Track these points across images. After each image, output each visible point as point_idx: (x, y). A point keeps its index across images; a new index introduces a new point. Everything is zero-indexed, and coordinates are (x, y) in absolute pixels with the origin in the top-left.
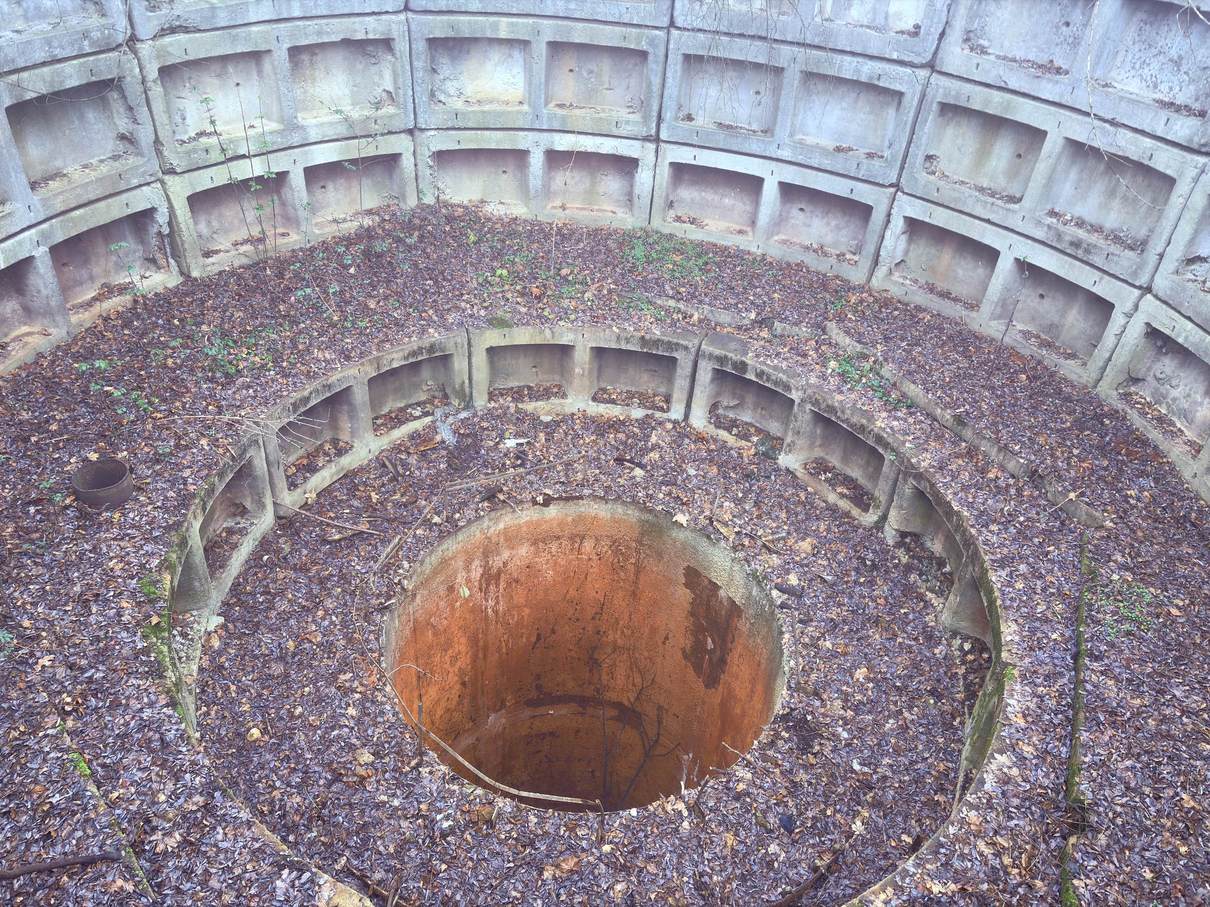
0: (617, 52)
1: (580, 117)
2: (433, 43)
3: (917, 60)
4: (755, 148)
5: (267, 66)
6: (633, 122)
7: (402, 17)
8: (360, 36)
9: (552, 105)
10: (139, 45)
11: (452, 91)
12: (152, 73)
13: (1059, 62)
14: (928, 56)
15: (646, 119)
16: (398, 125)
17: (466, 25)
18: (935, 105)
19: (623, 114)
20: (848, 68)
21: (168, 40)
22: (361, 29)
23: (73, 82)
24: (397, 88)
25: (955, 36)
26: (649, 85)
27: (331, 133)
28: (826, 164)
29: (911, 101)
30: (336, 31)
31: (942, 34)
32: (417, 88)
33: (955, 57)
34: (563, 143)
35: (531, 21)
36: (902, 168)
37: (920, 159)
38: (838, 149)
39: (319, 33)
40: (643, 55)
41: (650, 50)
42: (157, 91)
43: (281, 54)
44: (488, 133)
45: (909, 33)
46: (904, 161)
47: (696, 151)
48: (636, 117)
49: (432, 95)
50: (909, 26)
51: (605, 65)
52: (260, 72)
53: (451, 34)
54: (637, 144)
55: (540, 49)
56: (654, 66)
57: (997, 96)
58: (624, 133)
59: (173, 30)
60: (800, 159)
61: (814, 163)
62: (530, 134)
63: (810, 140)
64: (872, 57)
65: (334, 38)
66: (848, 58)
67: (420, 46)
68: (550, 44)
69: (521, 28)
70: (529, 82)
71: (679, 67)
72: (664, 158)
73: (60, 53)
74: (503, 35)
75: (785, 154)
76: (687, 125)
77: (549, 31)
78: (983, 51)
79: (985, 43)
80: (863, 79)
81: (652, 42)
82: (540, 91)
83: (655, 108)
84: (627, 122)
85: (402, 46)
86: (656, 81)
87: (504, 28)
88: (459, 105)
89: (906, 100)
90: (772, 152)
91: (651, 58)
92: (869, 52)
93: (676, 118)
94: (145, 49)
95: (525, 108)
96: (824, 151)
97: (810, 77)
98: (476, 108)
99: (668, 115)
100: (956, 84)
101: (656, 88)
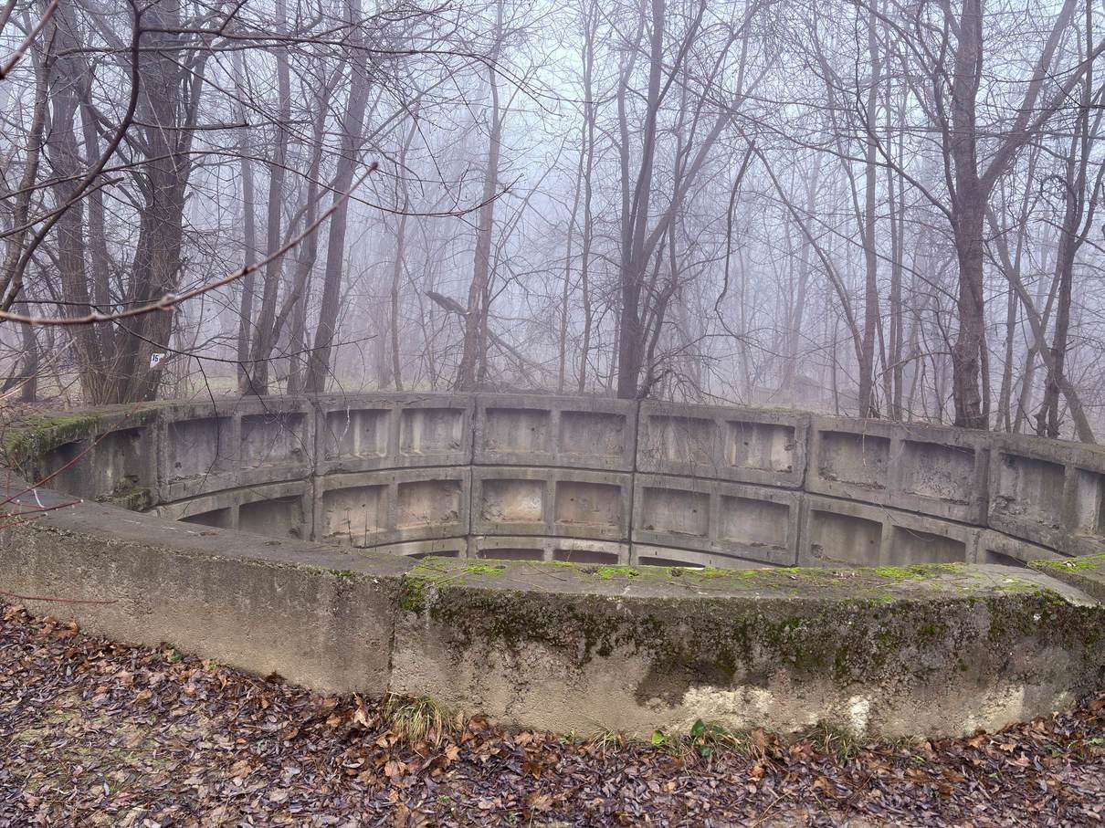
0: (601, 487)
1: (579, 528)
2: (486, 482)
3: (793, 486)
4: (696, 545)
5: (384, 494)
6: (613, 531)
7: (469, 468)
8: (442, 478)
9: (559, 521)
10: (316, 478)
11: (495, 512)
12: (320, 495)
13: (880, 483)
14: (800, 483)
15: (621, 529)
16: (459, 531)
17: (507, 472)
18: (809, 512)
19: (607, 526)
20: (751, 492)
21: (332, 476)
22: (442, 474)
23: (277, 495)
24: (460, 509)
25: (813, 471)
26: (623, 506)
27: (416, 535)
28: (746, 554)
29: (795, 510)
30: (427, 475)
31: (806, 470)
32: (473, 509)
33: (816, 482)
34: (566, 544)
35: (546, 469)
36: (797, 554)
37: (808, 548)
38: (753, 545)
39: (418, 476)
40: (618, 488)
41: (622, 485)
42: (320, 504)
43: (394, 487)
44: (516, 538)
45: (786, 471)
46: (797, 550)
47: (656, 549)
48: (615, 528)
49: (482, 515)
50: (785, 467)
51: (594, 496)
52: (379, 499)
53: (497, 477)
54: (616, 545)
55: (553, 486)
56: (625, 495)
57: (847, 504)
58: (607, 537)
59: (336, 472)
60: (728, 551)
61: (738, 553)
62: (544, 539)
63: (734, 540)
64: (765, 486)
65: (427, 479)
66: (749, 487)
67: (478, 484)
68: (558, 483)
69: (541, 473)
70: (545, 505)
71: (641, 496)
72: (635, 554)
73: (274, 478)
74: (529, 478)
75: (718, 548)
76: (649, 532)
77: (558, 475)
78: (834, 479)
79: (834, 475)
80: (762, 498)
81: (623, 480)
82: (551, 511)
83: (627, 520)
84: (609, 531)
85: (466, 485)
86: (627, 503)
87: (530, 474)
88: (499, 520)
89: (791, 510)
90: (708, 547)
91: (623, 490)
92: (763, 482)
93: (642, 528)
94: (320, 481)
95: (542, 522)
96: (744, 546)
97: (727, 499)
98: (510, 522)
99: (636, 525)
100: (820, 499)
101: (627, 508)
